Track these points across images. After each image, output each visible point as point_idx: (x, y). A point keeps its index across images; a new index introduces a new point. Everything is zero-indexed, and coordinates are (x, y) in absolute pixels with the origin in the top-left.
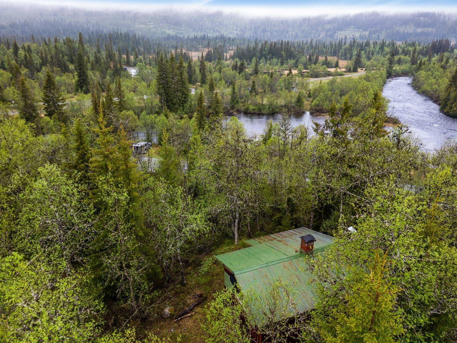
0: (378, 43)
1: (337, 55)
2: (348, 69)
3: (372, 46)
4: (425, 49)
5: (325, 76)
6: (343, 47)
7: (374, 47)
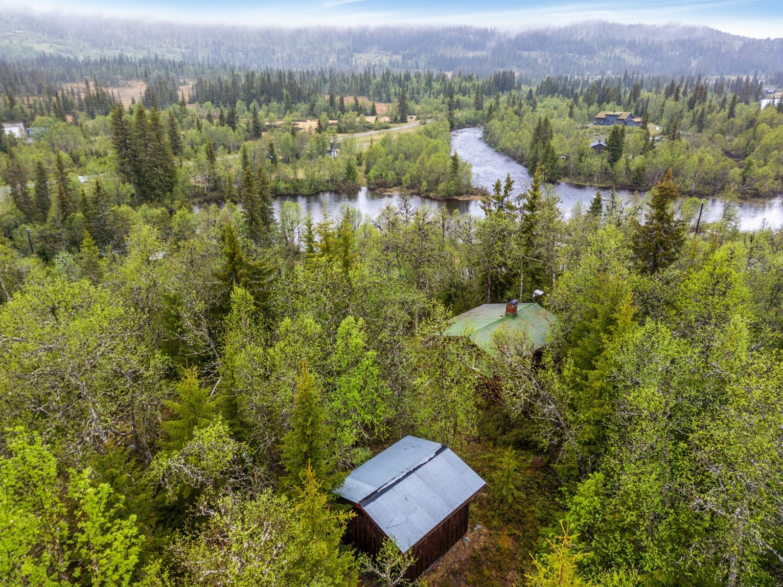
0: (422, 76)
1: (366, 94)
2: (394, 118)
3: (414, 80)
4: (487, 86)
5: (364, 131)
6: (373, 82)
7: (418, 82)
